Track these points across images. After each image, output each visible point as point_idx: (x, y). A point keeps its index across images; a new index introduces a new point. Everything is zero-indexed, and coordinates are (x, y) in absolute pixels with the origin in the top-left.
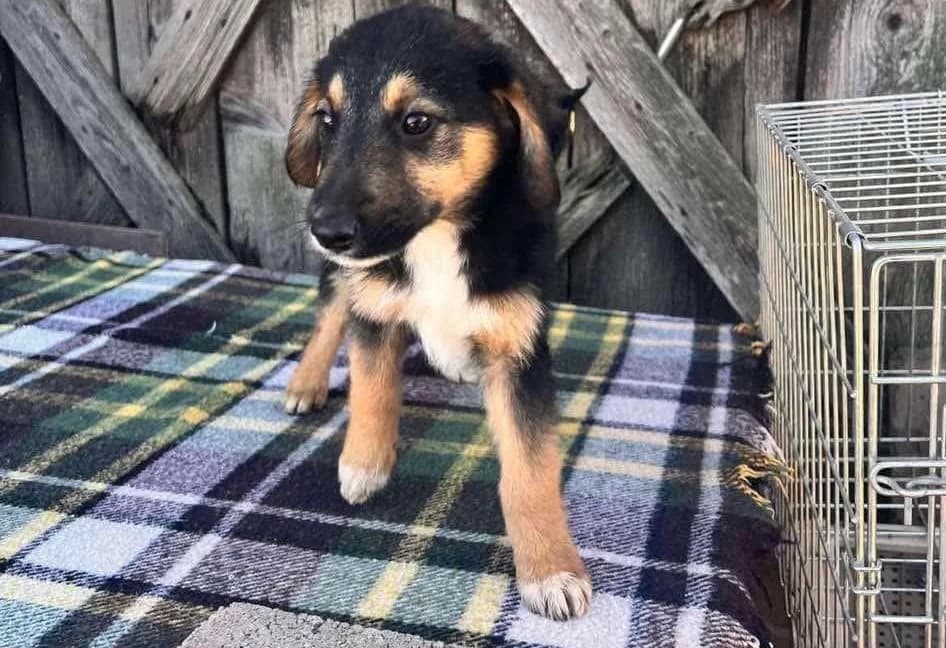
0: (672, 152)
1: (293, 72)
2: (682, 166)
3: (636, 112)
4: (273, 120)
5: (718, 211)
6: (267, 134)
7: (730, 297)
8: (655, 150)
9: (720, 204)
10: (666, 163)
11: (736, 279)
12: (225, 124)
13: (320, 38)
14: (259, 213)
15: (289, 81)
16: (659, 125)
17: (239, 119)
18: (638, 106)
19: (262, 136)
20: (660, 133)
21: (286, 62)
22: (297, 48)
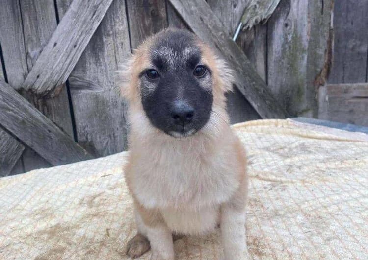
0: (241, 70)
1: (105, 63)
2: (244, 73)
3: (230, 59)
4: (97, 85)
5: (254, 85)
6: (94, 91)
7: (257, 110)
8: (237, 70)
9: (254, 83)
10: (239, 73)
11: (259, 104)
12: (72, 91)
13: (116, 49)
14: (92, 126)
15: (103, 67)
16: (237, 62)
17: (80, 87)
18: (231, 57)
19: (92, 93)
20: (238, 65)
21: (101, 60)
22: (106, 54)
